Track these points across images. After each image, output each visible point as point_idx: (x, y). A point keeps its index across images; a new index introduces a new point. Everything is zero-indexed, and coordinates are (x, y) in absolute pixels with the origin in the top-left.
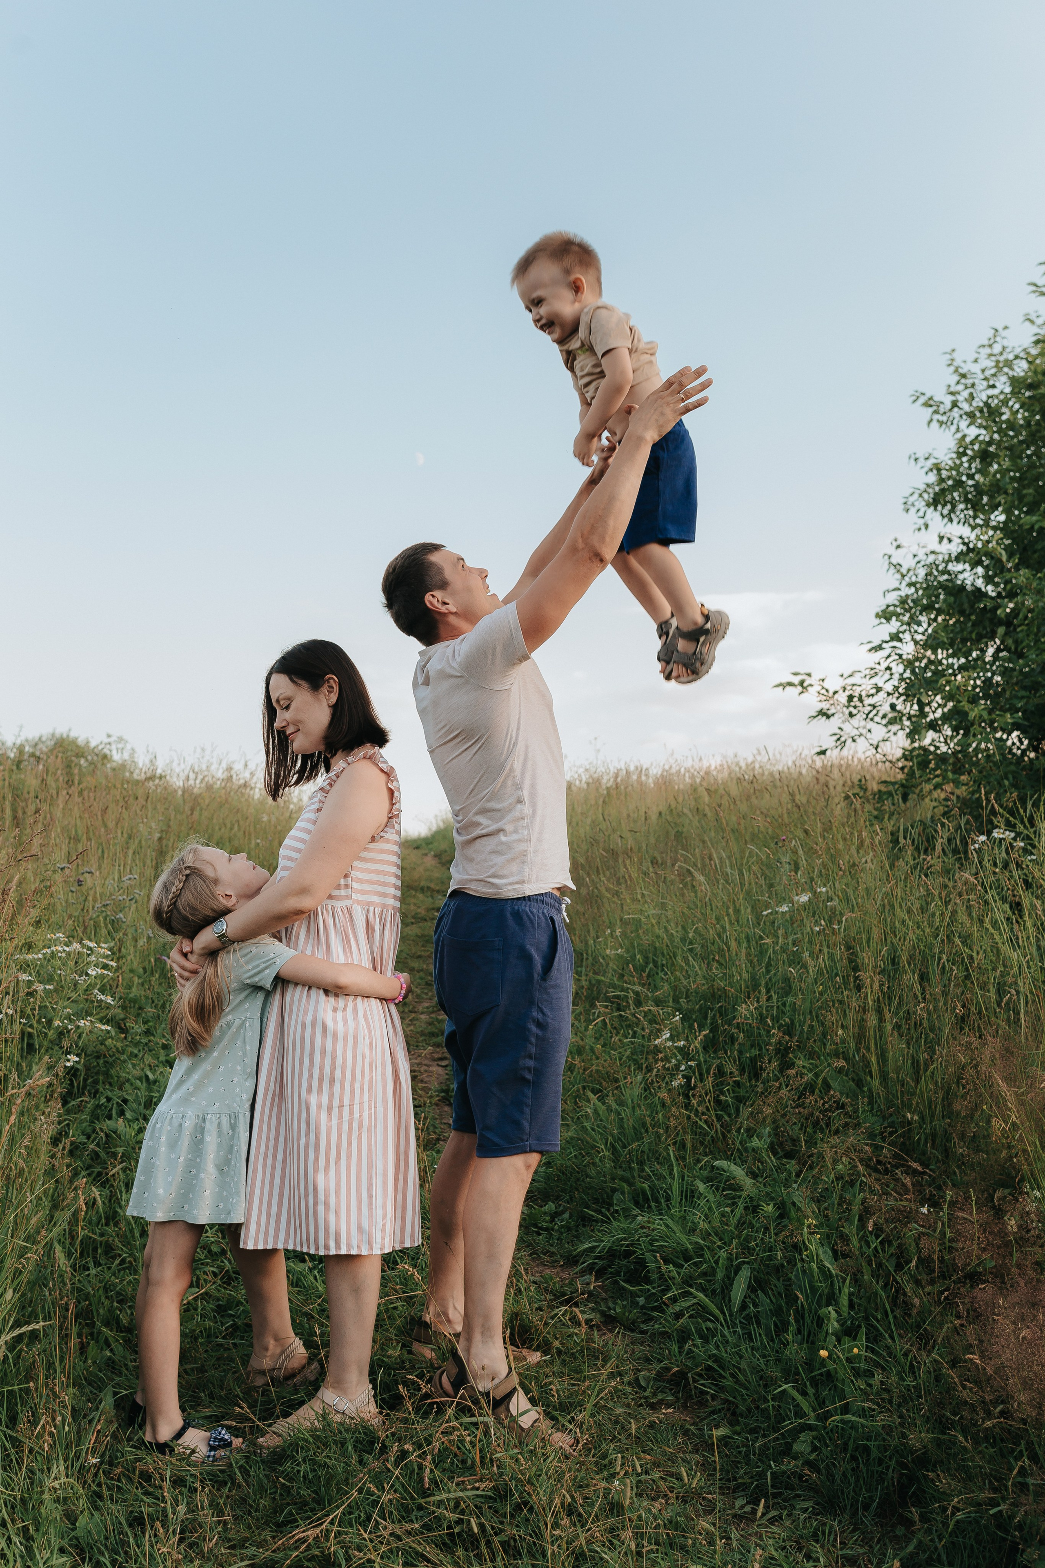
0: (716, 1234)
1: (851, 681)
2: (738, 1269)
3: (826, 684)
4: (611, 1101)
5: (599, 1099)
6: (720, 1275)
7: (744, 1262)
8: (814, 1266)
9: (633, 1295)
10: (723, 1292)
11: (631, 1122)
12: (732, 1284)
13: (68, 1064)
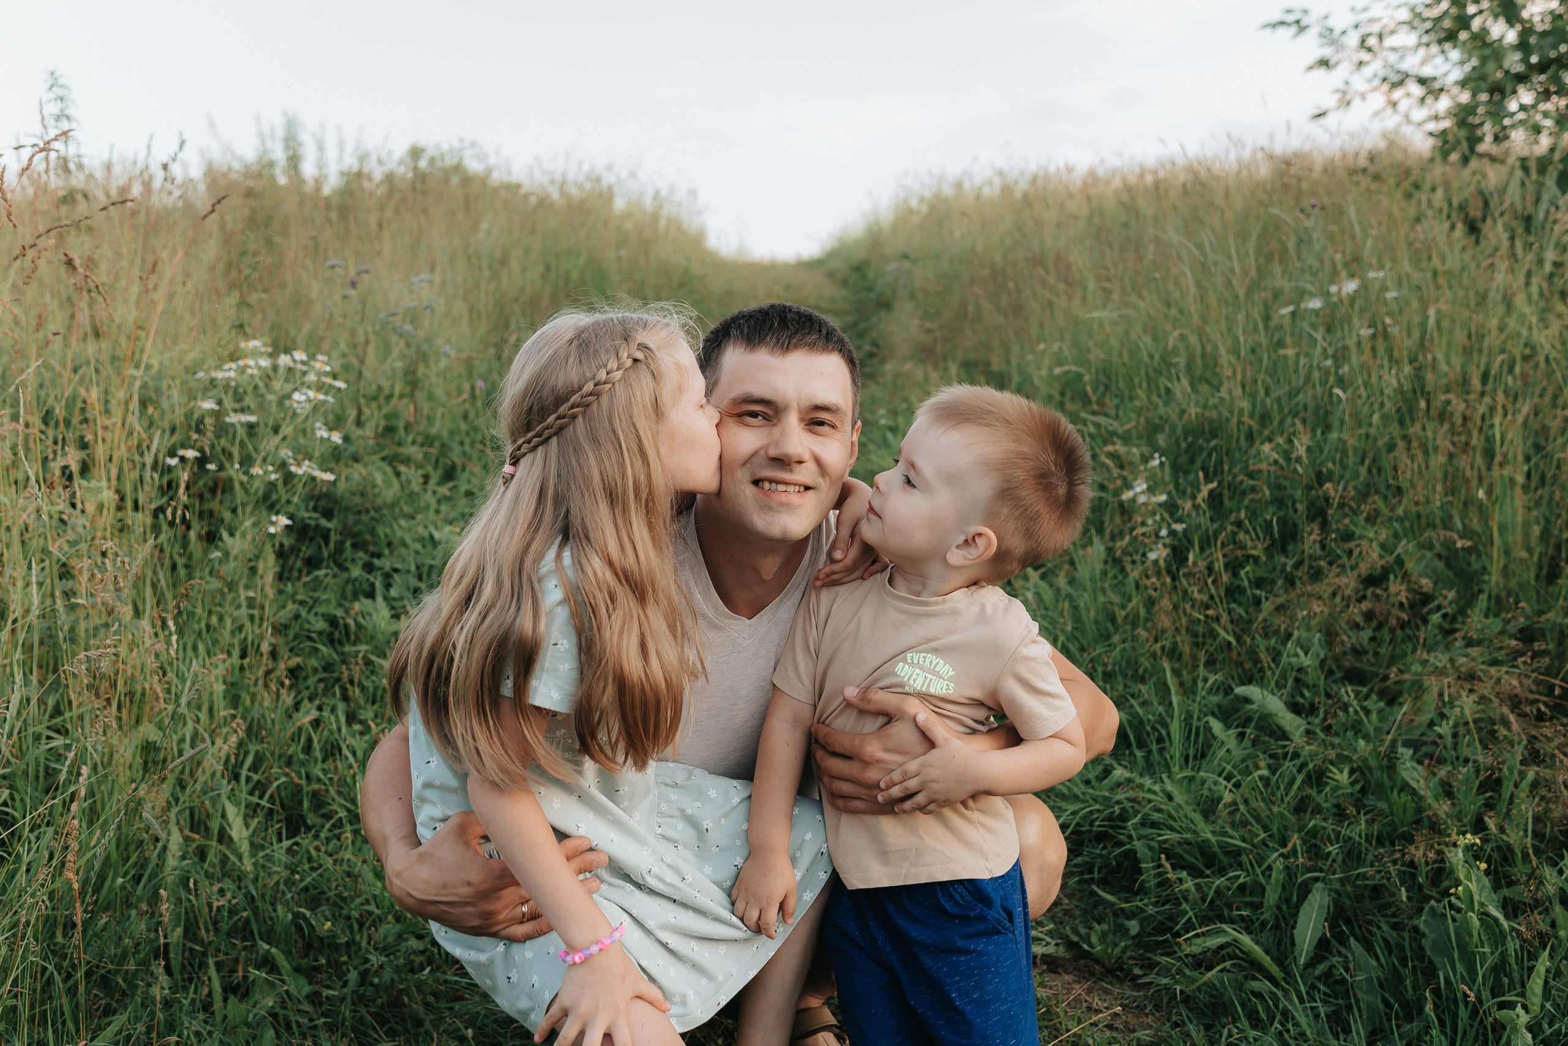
0: (1258, 819)
1: (1364, 17)
2: (1305, 891)
3: (1331, 23)
4: (1062, 582)
5: (1043, 577)
6: (1272, 896)
7: (1316, 879)
8: (1474, 918)
9: (1119, 913)
10: (1276, 927)
11: (1093, 613)
12: (1295, 915)
13: (272, 530)
